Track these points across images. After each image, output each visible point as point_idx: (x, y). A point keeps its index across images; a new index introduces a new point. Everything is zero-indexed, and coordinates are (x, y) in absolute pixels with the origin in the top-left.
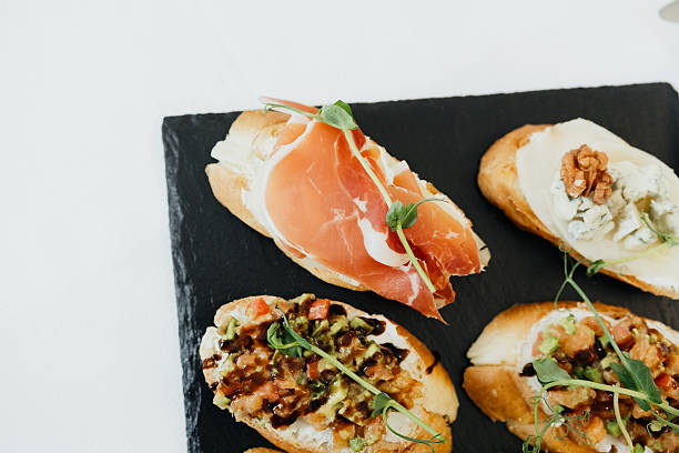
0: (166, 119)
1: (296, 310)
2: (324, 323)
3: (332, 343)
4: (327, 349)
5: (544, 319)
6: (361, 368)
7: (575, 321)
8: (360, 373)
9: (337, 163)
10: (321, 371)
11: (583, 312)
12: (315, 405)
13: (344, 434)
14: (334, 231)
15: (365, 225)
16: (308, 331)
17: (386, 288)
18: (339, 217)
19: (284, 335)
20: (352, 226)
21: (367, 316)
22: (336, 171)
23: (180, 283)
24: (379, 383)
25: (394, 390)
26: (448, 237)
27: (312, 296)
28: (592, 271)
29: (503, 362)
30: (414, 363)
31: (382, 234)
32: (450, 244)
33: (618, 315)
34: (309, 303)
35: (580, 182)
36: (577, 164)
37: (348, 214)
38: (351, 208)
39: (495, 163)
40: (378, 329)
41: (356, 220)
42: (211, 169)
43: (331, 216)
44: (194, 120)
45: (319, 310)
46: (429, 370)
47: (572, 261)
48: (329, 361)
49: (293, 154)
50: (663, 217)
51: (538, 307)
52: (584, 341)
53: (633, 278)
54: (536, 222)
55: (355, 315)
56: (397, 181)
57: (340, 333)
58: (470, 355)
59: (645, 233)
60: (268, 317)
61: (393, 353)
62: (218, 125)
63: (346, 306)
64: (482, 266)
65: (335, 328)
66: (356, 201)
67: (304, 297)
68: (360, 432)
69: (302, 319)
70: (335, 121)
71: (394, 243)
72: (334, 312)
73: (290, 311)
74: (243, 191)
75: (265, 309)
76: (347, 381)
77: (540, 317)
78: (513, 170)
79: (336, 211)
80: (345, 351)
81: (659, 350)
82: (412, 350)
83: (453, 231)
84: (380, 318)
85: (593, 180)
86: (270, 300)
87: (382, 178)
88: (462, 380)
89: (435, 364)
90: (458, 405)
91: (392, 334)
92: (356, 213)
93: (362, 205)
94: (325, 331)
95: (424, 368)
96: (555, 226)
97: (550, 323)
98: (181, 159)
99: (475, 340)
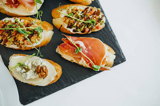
0: (125, 61)
3: (83, 24)
4: (83, 23)
5: (41, 42)
8: (76, 20)
9: (94, 58)
10: (83, 19)
11: (34, 46)
12: (83, 12)
13: (76, 9)
14: (90, 44)
16: (88, 25)
17: (75, 38)
18: (90, 47)
19: (93, 22)
20: (87, 46)
21: (77, 32)
22: (93, 57)
24: (72, 19)
25: (69, 19)
26: (67, 50)
27: (89, 33)
28: (34, 54)
29: (47, 31)
30: (65, 26)
31: (81, 46)
32: (66, 49)
36: (45, 73)
37: (88, 49)
40: (74, 31)
41: (86, 48)
42: (115, 53)
43: (92, 47)
44: (120, 62)
45: (87, 30)
46: (62, 26)
47: (39, 55)
48: (82, 21)
49: (103, 57)
50: (22, 69)
51: (42, 45)
53: (24, 56)
54: (49, 61)
56: (80, 59)
57: (82, 26)
58: (53, 32)
59: (26, 64)
60: (96, 26)
61: (70, 26)
63: (81, 33)
64: (58, 47)
66: (87, 52)
67: (90, 32)
68: (72, 10)
69: (90, 27)
71: (78, 45)
72: (83, 31)
73: (92, 28)
74: (108, 49)
75: (97, 28)
76: (78, 18)
77: (42, 42)
78: (56, 71)
79: (91, 49)
80: (80, 23)
82: (66, 28)
83: (66, 52)
84: (74, 33)
85: (40, 71)
86: (96, 30)
88: (53, 27)
89: (60, 28)
90: (53, 22)
91: (71, 30)
92: (87, 49)
93: (86, 52)
94: (85, 26)
96: (45, 61)
97: (40, 41)
99: (53, 35)
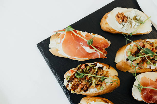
0: (37, 45)
1: (79, 69)
2: (85, 69)
3: (88, 72)
5: (126, 49)
6: (96, 74)
7: (132, 46)
9: (73, 38)
10: (89, 78)
11: (133, 44)
12: (91, 85)
13: (98, 87)
14: (79, 51)
15: (84, 47)
16: (83, 71)
17: (94, 57)
18: (79, 48)
19: (79, 75)
20: (82, 48)
21: (93, 64)
22: (74, 40)
23: (54, 74)
24: (101, 75)
25: (104, 75)
26: (101, 42)
28: (131, 35)
29: (122, 60)
30: (105, 68)
31: (88, 47)
32: (102, 43)
33: (139, 41)
34: (81, 66)
35: (121, 20)
36: (118, 17)
37: (80, 46)
38: (80, 45)
39: (103, 24)
40: (96, 65)
41: (82, 47)
42: (50, 50)
43: (77, 48)
44: (42, 42)
45: (83, 67)
46: (109, 68)
47: (126, 35)
48: (89, 75)
50: (139, 19)
51: (124, 47)
52: (135, 49)
53: (139, 33)
54: (116, 31)
55: (90, 65)
56: (86, 36)
58: (115, 62)
59: (137, 24)
60: (74, 73)
61: (100, 68)
62: (47, 41)
63: (88, 64)
64: (110, 44)
65: (88, 69)
66: (80, 43)
67: (79, 66)
69: (81, 70)
70: (69, 30)
71: (91, 48)
72: (86, 66)
73: (78, 70)
74: (58, 51)
75: (73, 71)
76: (94, 77)
77: (125, 49)
78: (107, 23)
79: (77, 47)
80: (91, 72)
81: (150, 44)
82: (104, 66)
83: (101, 40)
84: (95, 63)
85: (123, 19)
86: (73, 69)
87: (83, 37)
88: (116, 67)
90: (117, 72)
91: (99, 65)
92: (81, 46)
93: (82, 44)
94: (86, 70)
95: (108, 68)
96: (120, 31)
98: (43, 51)
99: (115, 59)
